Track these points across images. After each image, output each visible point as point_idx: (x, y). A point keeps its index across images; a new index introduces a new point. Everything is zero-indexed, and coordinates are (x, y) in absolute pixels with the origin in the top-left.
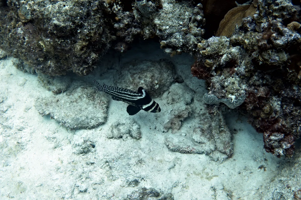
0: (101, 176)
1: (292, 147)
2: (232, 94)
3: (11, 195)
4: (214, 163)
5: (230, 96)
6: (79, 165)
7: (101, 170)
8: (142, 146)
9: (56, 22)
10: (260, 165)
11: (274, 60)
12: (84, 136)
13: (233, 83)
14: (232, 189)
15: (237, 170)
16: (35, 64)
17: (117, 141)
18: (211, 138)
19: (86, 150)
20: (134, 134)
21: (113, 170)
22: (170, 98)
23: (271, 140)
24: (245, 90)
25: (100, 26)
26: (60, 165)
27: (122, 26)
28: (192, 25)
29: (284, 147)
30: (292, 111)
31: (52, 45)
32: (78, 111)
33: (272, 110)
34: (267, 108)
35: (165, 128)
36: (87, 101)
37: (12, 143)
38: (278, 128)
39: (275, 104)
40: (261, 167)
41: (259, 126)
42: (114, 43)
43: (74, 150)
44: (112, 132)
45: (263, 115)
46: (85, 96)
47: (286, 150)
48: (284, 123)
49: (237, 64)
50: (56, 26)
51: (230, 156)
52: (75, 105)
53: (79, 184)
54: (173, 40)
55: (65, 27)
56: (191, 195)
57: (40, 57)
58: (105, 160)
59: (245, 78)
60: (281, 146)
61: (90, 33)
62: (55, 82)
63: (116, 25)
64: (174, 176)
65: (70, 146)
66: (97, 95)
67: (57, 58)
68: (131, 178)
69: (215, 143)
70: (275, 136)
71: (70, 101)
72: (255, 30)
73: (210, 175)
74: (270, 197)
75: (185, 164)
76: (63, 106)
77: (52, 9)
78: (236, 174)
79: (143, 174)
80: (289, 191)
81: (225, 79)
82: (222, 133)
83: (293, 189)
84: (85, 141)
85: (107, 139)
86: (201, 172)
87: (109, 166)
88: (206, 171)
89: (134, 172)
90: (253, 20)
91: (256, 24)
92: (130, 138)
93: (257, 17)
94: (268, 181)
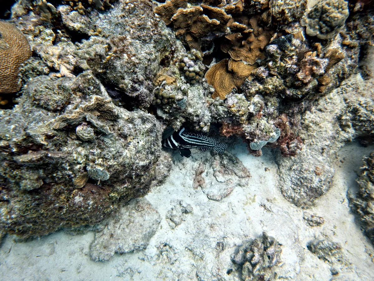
5: (271, 134)
8: (200, 214)
10: (263, 169)
14: (267, 197)
18: (232, 172)
21: (195, 250)
23: (291, 148)
35: (196, 188)
40: (266, 170)
46: (134, 211)
52: (134, 225)
54: (205, 118)
58: (184, 248)
65: (145, 263)
66: (140, 203)
68: (214, 245)
69: (235, 174)
70: (293, 143)
71: (126, 227)
72: (271, 75)
73: (252, 198)
74: (290, 184)
75: (236, 203)
76: (123, 235)
77: (130, 153)
78: (260, 185)
79: (222, 234)
80: (309, 173)
81: (258, 124)
82: (236, 165)
83: (311, 169)
84: (158, 248)
85: (172, 230)
86: (247, 200)
87: (189, 250)
88: (248, 198)
89: (214, 238)
90: (265, 68)
91: (270, 70)
92: (187, 215)
93: (272, 64)
94: (276, 174)
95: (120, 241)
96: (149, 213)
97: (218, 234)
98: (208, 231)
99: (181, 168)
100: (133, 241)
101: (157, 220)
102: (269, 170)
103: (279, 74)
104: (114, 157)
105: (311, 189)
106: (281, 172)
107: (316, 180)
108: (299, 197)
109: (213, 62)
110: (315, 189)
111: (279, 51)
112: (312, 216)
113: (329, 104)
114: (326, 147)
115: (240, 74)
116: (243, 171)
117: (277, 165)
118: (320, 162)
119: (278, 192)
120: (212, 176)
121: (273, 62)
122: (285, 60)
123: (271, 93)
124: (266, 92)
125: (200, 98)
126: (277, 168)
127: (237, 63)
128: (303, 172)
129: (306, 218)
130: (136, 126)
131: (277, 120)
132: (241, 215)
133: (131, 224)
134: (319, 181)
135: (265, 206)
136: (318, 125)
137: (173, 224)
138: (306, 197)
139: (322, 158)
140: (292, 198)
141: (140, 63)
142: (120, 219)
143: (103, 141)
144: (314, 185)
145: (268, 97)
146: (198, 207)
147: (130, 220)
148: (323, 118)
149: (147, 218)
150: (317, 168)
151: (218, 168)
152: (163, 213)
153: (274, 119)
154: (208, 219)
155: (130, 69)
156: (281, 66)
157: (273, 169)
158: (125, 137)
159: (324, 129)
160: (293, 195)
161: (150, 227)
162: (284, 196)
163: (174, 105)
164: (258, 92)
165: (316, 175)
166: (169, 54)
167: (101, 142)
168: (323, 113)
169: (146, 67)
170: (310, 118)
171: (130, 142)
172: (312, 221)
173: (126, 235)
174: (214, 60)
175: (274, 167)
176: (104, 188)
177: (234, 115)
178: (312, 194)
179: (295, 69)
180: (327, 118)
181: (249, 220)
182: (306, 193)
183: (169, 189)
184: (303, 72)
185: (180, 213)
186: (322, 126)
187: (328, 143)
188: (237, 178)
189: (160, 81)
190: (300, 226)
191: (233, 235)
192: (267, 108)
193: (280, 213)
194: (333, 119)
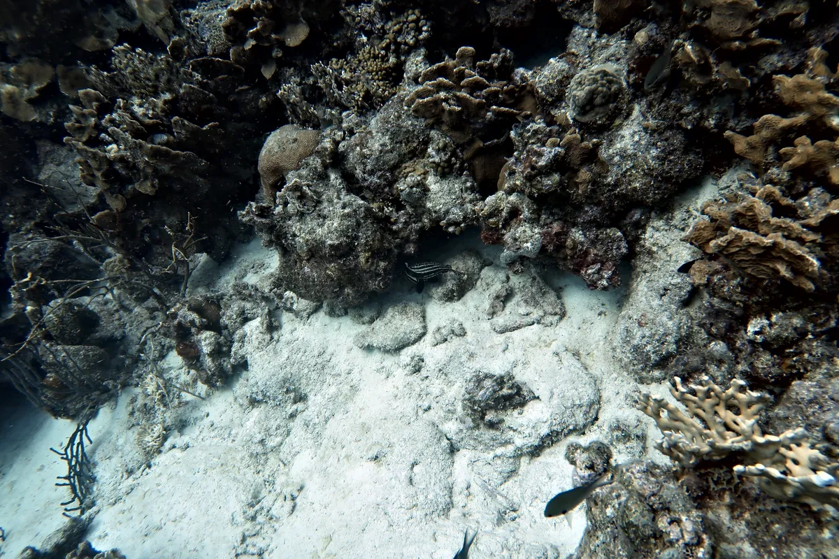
0: (440, 386)
1: (614, 273)
2: (527, 242)
3: (358, 439)
4: (549, 328)
5: (525, 245)
6: (415, 384)
7: (437, 381)
8: (470, 340)
9: (329, 242)
10: (598, 312)
11: (547, 185)
12: (409, 353)
13: (525, 231)
14: (577, 348)
15: (576, 327)
16: (334, 298)
17: (443, 345)
18: (536, 304)
19: (417, 368)
20: (457, 331)
21: (449, 376)
22: (484, 284)
23: (589, 275)
24: (539, 233)
25: (376, 231)
26: (396, 392)
27: (400, 226)
28: (465, 195)
29: (606, 276)
30: (597, 236)
31: (338, 269)
32: (394, 330)
33: (575, 243)
34: (569, 242)
35: (489, 314)
36: (401, 317)
37: (346, 389)
38: (592, 260)
39: (577, 235)
40: (600, 314)
41: (572, 267)
42: (401, 247)
43: (406, 372)
44: (435, 338)
45: (569, 252)
46: (397, 313)
47: (610, 279)
48: (595, 252)
49: (519, 211)
50: (331, 246)
51: (563, 315)
52: (390, 326)
53: (420, 403)
54: (451, 216)
55: (341, 243)
56: (535, 369)
57: (335, 288)
58: (437, 369)
59: (534, 221)
60: (602, 278)
61: (367, 241)
62: (365, 312)
63: (394, 227)
64: (510, 356)
65: (400, 370)
66: (408, 308)
67: (351, 283)
69: (541, 307)
71: (384, 324)
73: (548, 342)
75: (518, 341)
76: (379, 331)
78: (576, 330)
80: (632, 322)
82: (546, 295)
83: (635, 317)
84: (413, 358)
85: (432, 347)
86: (537, 342)
88: (542, 340)
92: (455, 337)
94: (614, 324)
95: (375, 336)
96: (410, 320)
101: (418, 330)
102: (605, 314)
106: (618, 321)
107: (638, 333)
114: (671, 287)
116: (552, 305)
118: (652, 308)
119: (608, 349)
120: (517, 305)
131: (546, 229)
134: (642, 337)
138: (634, 362)
139: (659, 302)
142: (384, 318)
146: (474, 334)
147: (390, 320)
150: (642, 316)
151: (528, 296)
153: (542, 227)
157: (613, 315)
160: (621, 356)
162: (614, 356)
165: (640, 326)
170: (652, 237)
175: (618, 313)
178: (639, 357)
189: (405, 173)
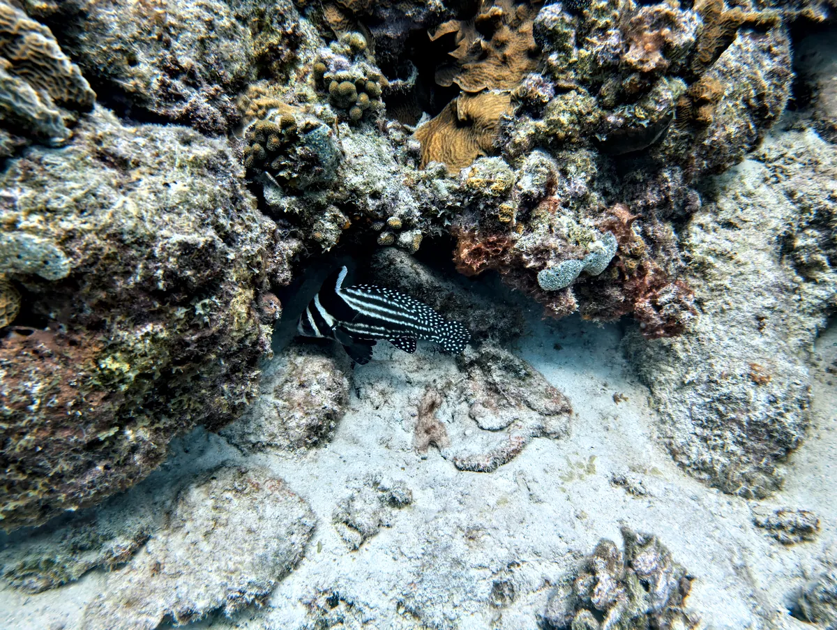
2: (592, 240)
4: (562, 442)
5: (591, 246)
10: (609, 397)
11: (664, 103)
12: (297, 590)
15: (599, 428)
17: (382, 539)
22: (374, 395)
23: (659, 308)
29: (689, 304)
31: (163, 344)
32: (247, 538)
34: (639, 243)
35: (423, 448)
36: (246, 501)
40: (616, 400)
45: (634, 265)
46: (229, 495)
52: (227, 531)
54: (403, 208)
58: (393, 605)
60: (683, 307)
68: (484, 589)
69: (529, 406)
70: (667, 292)
71: (201, 537)
72: (560, 91)
73: (585, 463)
74: (691, 426)
75: (538, 474)
76: (191, 562)
77: (138, 205)
78: (605, 433)
79: (503, 554)
80: (734, 381)
81: (550, 226)
82: (527, 381)
83: (738, 372)
84: (309, 605)
85: (354, 554)
86: (569, 469)
87: (410, 611)
88: (573, 462)
89: (481, 567)
90: (543, 76)
91: (555, 79)
92: (395, 511)
93: (558, 58)
94: (648, 410)
95: (180, 581)
96: (277, 500)
97: (491, 556)
98: (459, 546)
99: (376, 403)
100: (224, 574)
101: (304, 520)
102: (625, 399)
103: (582, 82)
104: (79, 207)
105: (754, 428)
106: (658, 401)
107: (759, 397)
108: (724, 460)
109: (422, 119)
110: (765, 425)
111: (568, 18)
112: (778, 513)
113: (749, 209)
114: (767, 313)
115: (487, 117)
116: (548, 396)
117: (645, 388)
118: (758, 351)
119: (663, 455)
120: (467, 417)
121: (560, 51)
122: (588, 42)
123: (568, 138)
124: (555, 135)
125: (384, 162)
126: (648, 394)
127: (476, 99)
128: (716, 382)
129: (762, 520)
130: (159, 144)
131: (604, 219)
132: (554, 505)
133: (220, 530)
134: (770, 402)
135: (625, 482)
136: (731, 258)
137: (355, 536)
138: (744, 459)
139: (762, 339)
140: (705, 470)
141: (182, 29)
142: (184, 521)
143: (39, 162)
144: (758, 415)
145: (564, 152)
146: (430, 492)
147: (216, 520)
148: (740, 240)
149: (269, 511)
150: (752, 366)
151: (481, 396)
152: (325, 508)
153: (595, 214)
154: (457, 515)
155: (149, 33)
156: (582, 60)
157: (636, 397)
158: (122, 164)
159: (750, 267)
160: (706, 457)
161: (279, 538)
162: (682, 465)
163: (299, 150)
164: (537, 142)
165: (757, 383)
166: (280, 44)
167: (32, 164)
168: (737, 232)
169: (202, 41)
170: (703, 242)
171: (139, 180)
172: (780, 527)
173: (200, 560)
174: (424, 115)
175: (638, 392)
176: (76, 338)
177: (480, 196)
178: (759, 446)
179: (615, 48)
180: (751, 240)
181: (584, 520)
182: (742, 444)
183: (343, 454)
184: (637, 47)
185: (375, 505)
186: (743, 260)
187: (770, 301)
188: (535, 415)
189: (260, 107)
190: (747, 544)
191: (536, 553)
192: (569, 181)
193: (672, 496)
194: (770, 243)
